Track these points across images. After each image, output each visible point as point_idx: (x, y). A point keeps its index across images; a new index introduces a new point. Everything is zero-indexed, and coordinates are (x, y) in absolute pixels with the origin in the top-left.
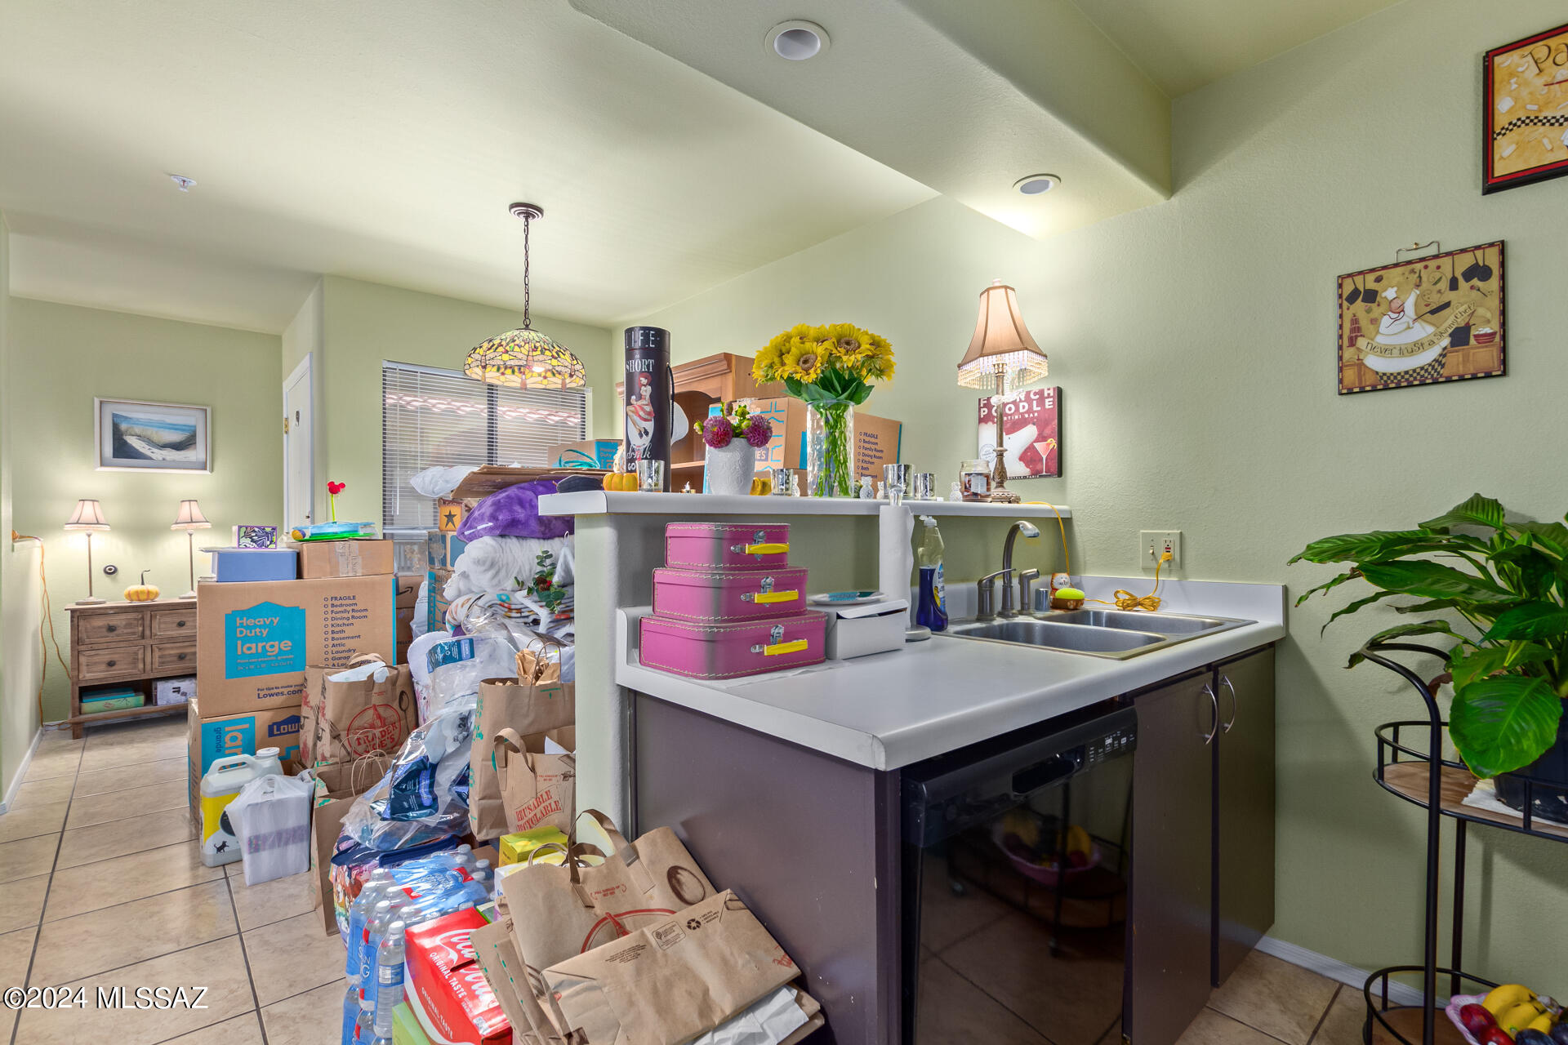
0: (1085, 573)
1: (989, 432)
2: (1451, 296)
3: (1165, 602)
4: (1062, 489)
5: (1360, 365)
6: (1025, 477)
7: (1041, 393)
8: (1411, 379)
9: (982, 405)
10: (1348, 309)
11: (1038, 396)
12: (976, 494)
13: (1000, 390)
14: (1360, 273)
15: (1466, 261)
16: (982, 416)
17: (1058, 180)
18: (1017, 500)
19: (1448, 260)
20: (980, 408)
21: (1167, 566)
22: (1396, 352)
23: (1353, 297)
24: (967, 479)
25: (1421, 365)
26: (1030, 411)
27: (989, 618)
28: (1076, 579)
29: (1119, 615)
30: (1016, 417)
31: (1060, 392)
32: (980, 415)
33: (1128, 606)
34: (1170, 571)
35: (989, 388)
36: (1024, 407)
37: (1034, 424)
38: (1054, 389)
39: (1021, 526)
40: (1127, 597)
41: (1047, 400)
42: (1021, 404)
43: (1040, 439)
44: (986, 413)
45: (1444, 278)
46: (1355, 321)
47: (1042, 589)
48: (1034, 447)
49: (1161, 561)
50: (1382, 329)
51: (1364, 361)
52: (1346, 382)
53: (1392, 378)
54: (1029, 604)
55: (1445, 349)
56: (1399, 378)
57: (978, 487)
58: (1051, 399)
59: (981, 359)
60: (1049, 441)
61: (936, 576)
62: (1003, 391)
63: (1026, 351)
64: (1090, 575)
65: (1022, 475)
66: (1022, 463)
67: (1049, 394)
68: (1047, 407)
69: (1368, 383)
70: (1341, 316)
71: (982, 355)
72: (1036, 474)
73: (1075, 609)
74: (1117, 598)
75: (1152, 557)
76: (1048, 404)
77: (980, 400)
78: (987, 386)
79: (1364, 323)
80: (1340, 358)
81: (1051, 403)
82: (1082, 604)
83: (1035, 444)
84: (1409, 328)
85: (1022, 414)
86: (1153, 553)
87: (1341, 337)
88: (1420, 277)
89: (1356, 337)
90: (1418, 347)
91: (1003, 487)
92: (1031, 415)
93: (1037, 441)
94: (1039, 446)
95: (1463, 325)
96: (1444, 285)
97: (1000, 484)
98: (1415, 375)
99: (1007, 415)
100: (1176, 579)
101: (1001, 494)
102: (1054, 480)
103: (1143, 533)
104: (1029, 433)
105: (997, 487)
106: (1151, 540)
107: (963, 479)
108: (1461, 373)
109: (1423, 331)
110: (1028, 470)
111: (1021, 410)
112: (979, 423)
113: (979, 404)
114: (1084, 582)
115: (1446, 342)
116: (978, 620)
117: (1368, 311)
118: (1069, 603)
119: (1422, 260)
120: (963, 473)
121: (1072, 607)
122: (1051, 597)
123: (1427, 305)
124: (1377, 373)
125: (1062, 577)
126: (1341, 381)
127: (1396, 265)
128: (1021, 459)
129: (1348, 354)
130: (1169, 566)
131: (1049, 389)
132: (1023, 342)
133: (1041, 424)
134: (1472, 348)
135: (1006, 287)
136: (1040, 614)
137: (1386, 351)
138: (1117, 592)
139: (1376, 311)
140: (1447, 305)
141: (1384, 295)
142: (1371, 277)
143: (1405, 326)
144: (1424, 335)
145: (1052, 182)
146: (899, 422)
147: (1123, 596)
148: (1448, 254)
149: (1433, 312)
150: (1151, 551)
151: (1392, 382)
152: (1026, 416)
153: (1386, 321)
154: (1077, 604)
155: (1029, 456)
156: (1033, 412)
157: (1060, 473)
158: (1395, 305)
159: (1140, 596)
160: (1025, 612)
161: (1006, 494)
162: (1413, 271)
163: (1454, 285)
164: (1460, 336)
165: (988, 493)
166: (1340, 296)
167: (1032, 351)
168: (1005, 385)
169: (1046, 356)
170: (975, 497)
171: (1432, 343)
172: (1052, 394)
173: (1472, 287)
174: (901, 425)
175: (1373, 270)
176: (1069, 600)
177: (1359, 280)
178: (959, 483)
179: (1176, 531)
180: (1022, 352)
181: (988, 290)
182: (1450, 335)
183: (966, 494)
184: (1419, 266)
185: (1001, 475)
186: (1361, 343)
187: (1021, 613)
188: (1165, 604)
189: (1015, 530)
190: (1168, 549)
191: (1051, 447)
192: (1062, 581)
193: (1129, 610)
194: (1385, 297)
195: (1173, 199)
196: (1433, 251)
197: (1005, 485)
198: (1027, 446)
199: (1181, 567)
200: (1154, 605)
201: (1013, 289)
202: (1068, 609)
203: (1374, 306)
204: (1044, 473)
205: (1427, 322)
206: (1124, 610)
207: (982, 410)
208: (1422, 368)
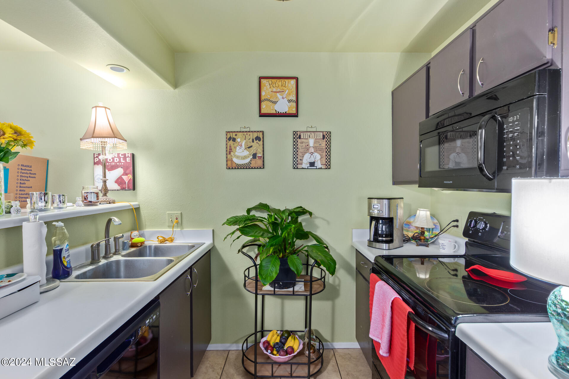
0: (145, 229)
1: (99, 169)
2: (252, 144)
3: (176, 238)
4: (136, 195)
5: (232, 160)
6: (118, 190)
7: (125, 155)
8: (244, 167)
9: (95, 157)
10: (229, 142)
11: (123, 156)
12: (91, 202)
13: (104, 153)
14: (232, 132)
15: (255, 135)
16: (96, 162)
17: (128, 70)
18: (114, 202)
19: (251, 133)
20: (94, 158)
21: (177, 224)
22: (240, 158)
23: (230, 139)
24: (86, 194)
25: (246, 163)
26: (120, 162)
27: (98, 261)
28: (142, 232)
29: (159, 245)
30: (113, 164)
31: (133, 156)
32: (94, 161)
33: (162, 242)
34: (178, 226)
35: (99, 150)
36: (116, 160)
37: (122, 168)
38: (131, 154)
39: (113, 220)
40: (162, 238)
41: (127, 158)
42: (115, 159)
43: (125, 174)
44: (97, 160)
45: (251, 139)
46: (230, 147)
47: (125, 241)
48: (122, 178)
49: (174, 223)
50: (237, 150)
51: (233, 160)
52: (228, 165)
53: (239, 166)
54: (119, 249)
55: (251, 159)
56: (241, 166)
57: (92, 198)
58: (129, 158)
59: (93, 139)
60: (129, 175)
61: (64, 251)
62: (105, 154)
63: (116, 139)
64: (147, 230)
65: (116, 189)
66: (116, 184)
67: (128, 156)
68: (127, 161)
69: (234, 166)
70: (227, 144)
71: (93, 137)
72: (123, 189)
73: (141, 246)
74: (158, 239)
75: (171, 222)
76: (128, 160)
77: (94, 154)
78: (98, 149)
79: (232, 148)
80: (227, 157)
81: (129, 160)
82: (144, 244)
83: (122, 176)
84: (243, 151)
85: (116, 163)
86: (172, 220)
87: (227, 151)
88: (246, 137)
89: (231, 151)
90: (245, 158)
91: (106, 196)
92: (120, 164)
93: (123, 175)
94: (124, 177)
95: (255, 153)
96: (251, 140)
97: (105, 195)
98: (245, 165)
99: (109, 162)
100: (180, 229)
101: (105, 199)
102: (132, 191)
103: (168, 213)
104: (119, 172)
105: (103, 196)
106: (170, 215)
107: (83, 194)
108: (255, 166)
109: (246, 153)
110: (119, 187)
111: (115, 161)
112: (94, 165)
113: (94, 156)
114: (145, 233)
115: (251, 157)
116: (92, 264)
117: (234, 144)
118: (138, 244)
119: (246, 132)
120: (83, 192)
121: (139, 245)
122: (130, 242)
123: (247, 145)
124: (236, 163)
125: (135, 233)
126: (227, 165)
127: (240, 132)
128: (116, 182)
129: (229, 156)
130: (177, 225)
131: (128, 154)
132: (115, 134)
133: (125, 168)
134: (257, 160)
135: (106, 108)
136: (124, 253)
137: (238, 157)
138: (158, 237)
139: (236, 145)
140: (251, 146)
141: (237, 140)
142: (234, 134)
143: (242, 151)
144: (247, 154)
145: (125, 70)
146: (46, 159)
147: (160, 238)
148: (252, 132)
149: (249, 148)
150: (171, 220)
151: (239, 167)
152: (118, 164)
153: (238, 148)
154: (142, 244)
155: (119, 181)
156: (121, 163)
157: (134, 189)
158: (240, 144)
159: (167, 237)
160: (117, 253)
161: (108, 200)
162: (244, 135)
163: (253, 141)
164: (254, 156)
165: (97, 201)
166: (227, 138)
167: (119, 138)
168: (106, 151)
169: (126, 141)
170: (91, 204)
171: (248, 157)
172: (129, 156)
173: (257, 142)
174: (48, 161)
175: (234, 132)
176: (138, 243)
177: (231, 133)
178: (81, 198)
179: (179, 212)
180: (114, 138)
181: (96, 107)
182: (252, 155)
183: (85, 201)
184: (245, 133)
185: (105, 191)
186: (232, 153)
187: (115, 254)
188: (176, 239)
189: (110, 221)
190: (177, 219)
191: (130, 178)
192: (135, 235)
193: (163, 244)
194: (238, 141)
195: (176, 90)
196: (248, 130)
197: (107, 195)
198: (118, 177)
199: (181, 225)
200: (172, 241)
201: (109, 109)
202: (138, 247)
203: (235, 143)
204: (127, 189)
205: (247, 150)
206: (161, 243)
207: (96, 159)
208: (246, 164)
